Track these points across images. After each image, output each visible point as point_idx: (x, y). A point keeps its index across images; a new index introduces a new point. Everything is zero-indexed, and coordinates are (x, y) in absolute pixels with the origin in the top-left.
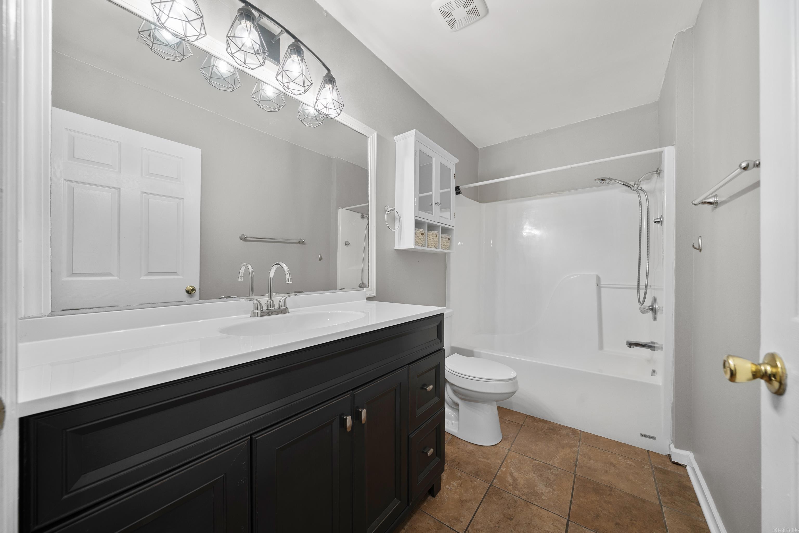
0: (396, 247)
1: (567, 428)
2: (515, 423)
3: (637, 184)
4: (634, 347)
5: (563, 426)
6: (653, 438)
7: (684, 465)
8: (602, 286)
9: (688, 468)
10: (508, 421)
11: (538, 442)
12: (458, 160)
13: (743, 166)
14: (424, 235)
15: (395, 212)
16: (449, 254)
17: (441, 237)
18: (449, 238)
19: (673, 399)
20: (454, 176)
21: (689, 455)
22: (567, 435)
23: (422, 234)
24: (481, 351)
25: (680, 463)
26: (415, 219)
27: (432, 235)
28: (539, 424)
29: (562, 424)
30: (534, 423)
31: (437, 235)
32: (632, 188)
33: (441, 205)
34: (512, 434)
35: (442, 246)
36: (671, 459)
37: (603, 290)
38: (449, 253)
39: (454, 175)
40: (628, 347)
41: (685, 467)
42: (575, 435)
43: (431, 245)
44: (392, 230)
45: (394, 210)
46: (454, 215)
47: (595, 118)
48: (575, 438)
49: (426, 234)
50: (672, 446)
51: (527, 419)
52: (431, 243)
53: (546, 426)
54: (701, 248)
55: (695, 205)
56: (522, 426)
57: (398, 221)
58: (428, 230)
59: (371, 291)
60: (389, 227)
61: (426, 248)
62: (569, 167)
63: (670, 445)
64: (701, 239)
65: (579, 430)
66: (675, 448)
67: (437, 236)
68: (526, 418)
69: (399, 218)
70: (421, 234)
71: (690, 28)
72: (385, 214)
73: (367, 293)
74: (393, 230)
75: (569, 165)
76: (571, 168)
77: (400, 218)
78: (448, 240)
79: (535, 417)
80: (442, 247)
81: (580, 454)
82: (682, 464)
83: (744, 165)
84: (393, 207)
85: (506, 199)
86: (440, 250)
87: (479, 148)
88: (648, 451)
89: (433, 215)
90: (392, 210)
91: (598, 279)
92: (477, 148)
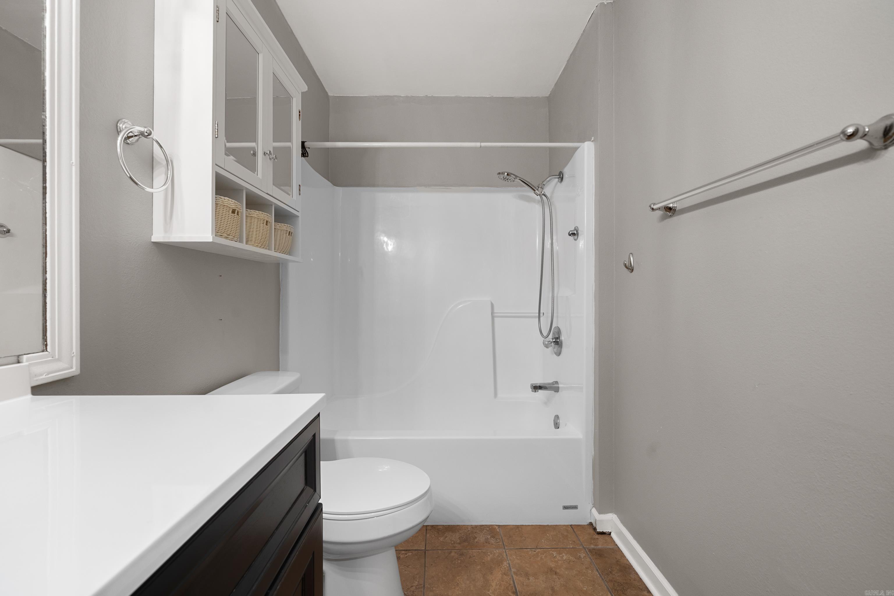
0: (158, 236)
1: (482, 528)
2: (414, 552)
3: (541, 188)
4: (539, 391)
5: (476, 526)
6: (575, 507)
7: (608, 532)
8: (496, 315)
9: (613, 535)
10: (403, 552)
11: (458, 578)
12: (307, 87)
13: (850, 132)
14: (238, 214)
15: (154, 142)
16: (285, 263)
17: (275, 229)
18: (289, 232)
19: (593, 453)
20: (300, 115)
21: (612, 519)
22: (486, 543)
23: (233, 212)
24: (350, 438)
25: (605, 531)
26: (216, 172)
27: (256, 220)
28: (446, 537)
29: (474, 524)
30: (440, 538)
31: (267, 222)
32: (537, 191)
33: (276, 160)
34: (416, 581)
35: (277, 247)
36: (595, 529)
37: (496, 319)
38: (286, 261)
39: (300, 112)
40: (533, 391)
41: (610, 534)
42: (495, 538)
43: (253, 240)
44: (143, 189)
45: (149, 135)
46: (300, 190)
47: (487, 97)
48: (497, 543)
49: (242, 213)
50: (594, 511)
51: (428, 535)
52: (254, 236)
53: (455, 537)
54: (633, 267)
55: (653, 209)
56: (425, 553)
57: (163, 169)
58: (246, 208)
59: (59, 360)
60: (131, 178)
61: (243, 246)
62: (478, 144)
63: (592, 511)
64: (633, 257)
65: (497, 525)
66: (599, 514)
67: (267, 225)
68: (426, 533)
69: (165, 162)
70: (230, 212)
71: (611, 2)
72: (117, 140)
73: (36, 370)
74: (148, 190)
75: (479, 142)
76: (481, 147)
77: (168, 162)
78: (289, 235)
79: (437, 525)
80: (277, 249)
81: (514, 573)
82: (606, 532)
83: (850, 130)
84: (145, 127)
85: (374, 186)
86: (272, 253)
87: (330, 94)
88: (571, 525)
89: (260, 175)
90: (142, 134)
91: (492, 305)
92: (326, 93)
